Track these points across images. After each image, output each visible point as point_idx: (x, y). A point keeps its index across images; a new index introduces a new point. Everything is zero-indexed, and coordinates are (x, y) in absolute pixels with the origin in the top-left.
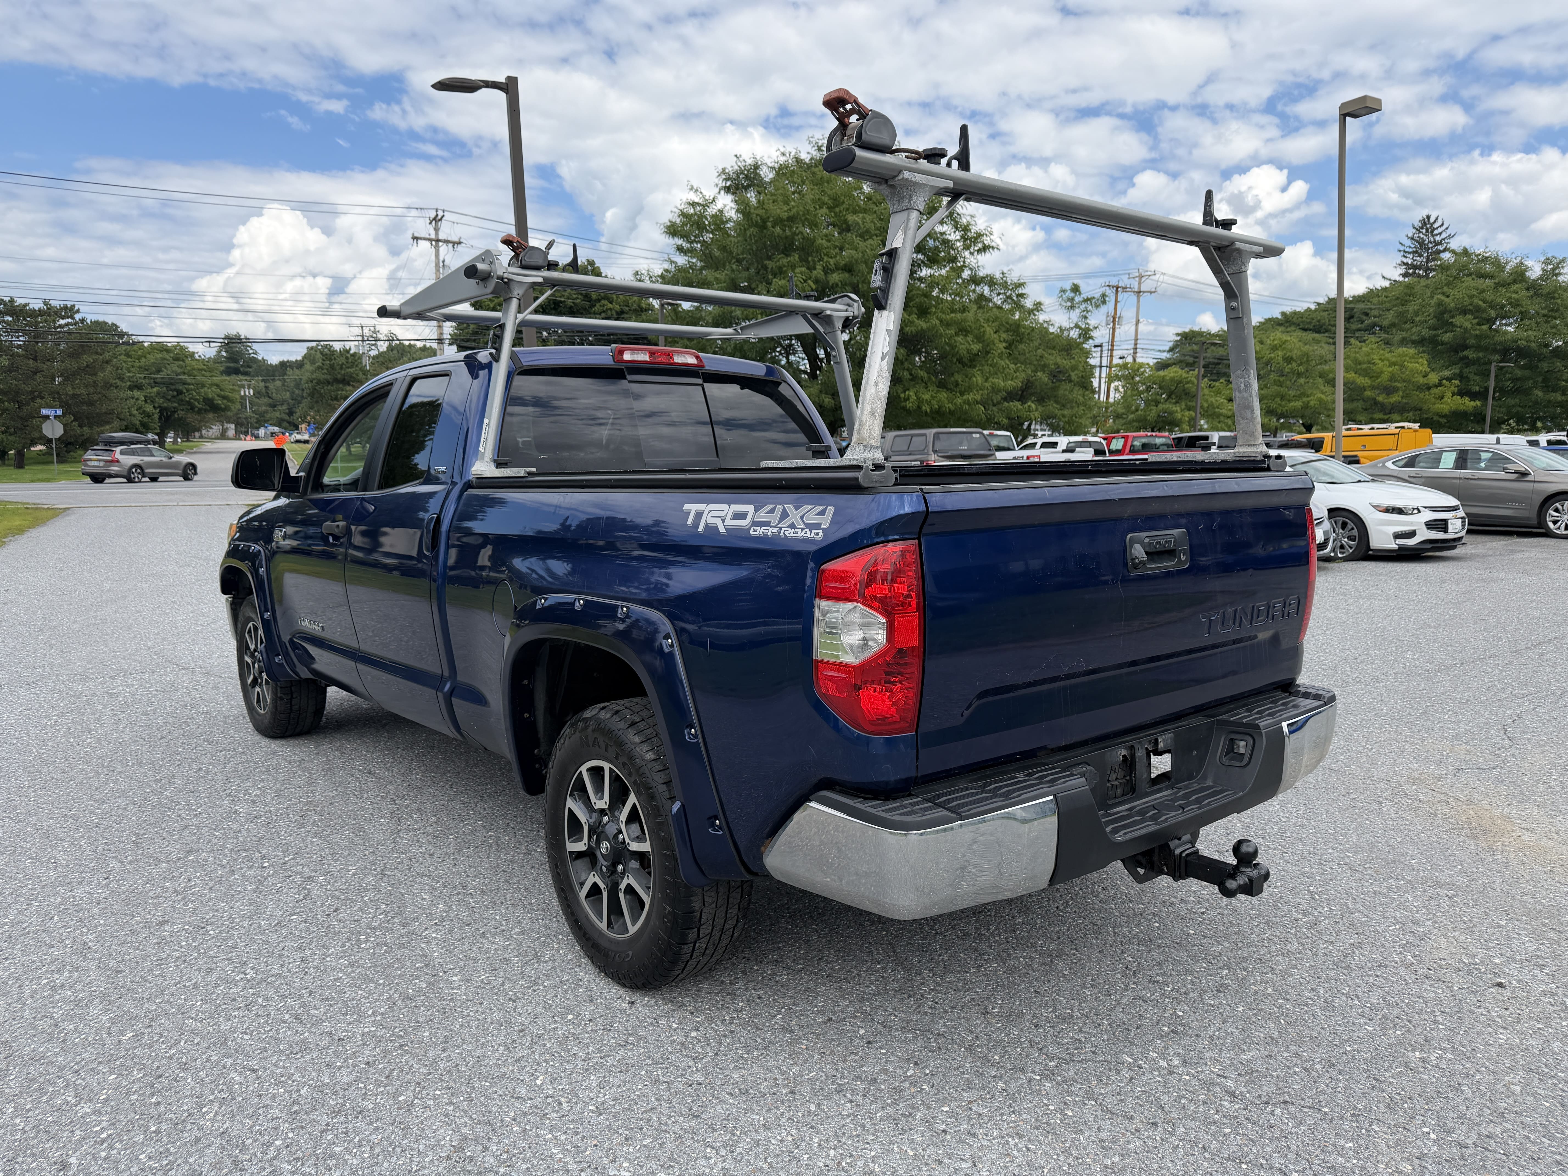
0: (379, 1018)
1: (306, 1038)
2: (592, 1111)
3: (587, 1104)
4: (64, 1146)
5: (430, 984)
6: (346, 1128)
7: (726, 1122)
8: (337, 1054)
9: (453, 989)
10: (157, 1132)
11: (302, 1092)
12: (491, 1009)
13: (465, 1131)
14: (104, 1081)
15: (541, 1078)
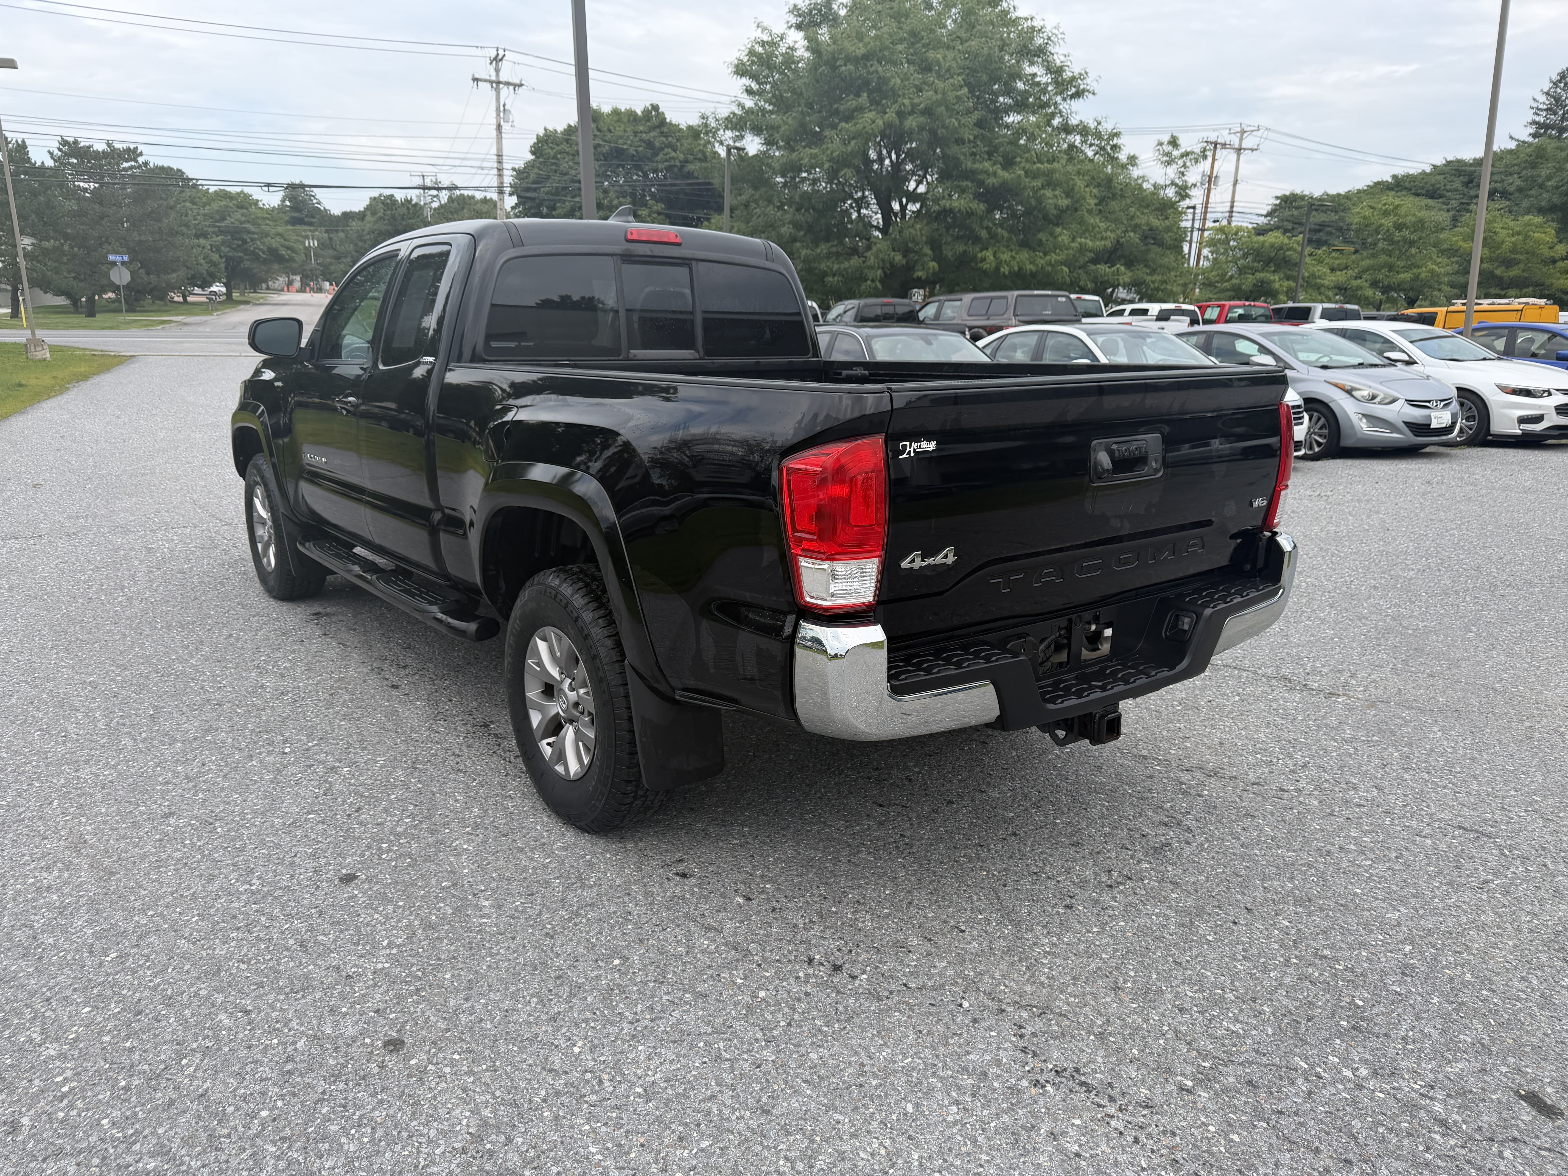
0: (394, 951)
1: (310, 972)
2: (640, 1096)
3: (633, 1084)
4: (19, 1100)
5: (456, 910)
6: (345, 1099)
7: (802, 1122)
8: (343, 997)
9: (482, 917)
10: (126, 1089)
11: (299, 1045)
12: (524, 947)
13: (486, 1113)
14: (76, 1015)
15: (580, 1044)
